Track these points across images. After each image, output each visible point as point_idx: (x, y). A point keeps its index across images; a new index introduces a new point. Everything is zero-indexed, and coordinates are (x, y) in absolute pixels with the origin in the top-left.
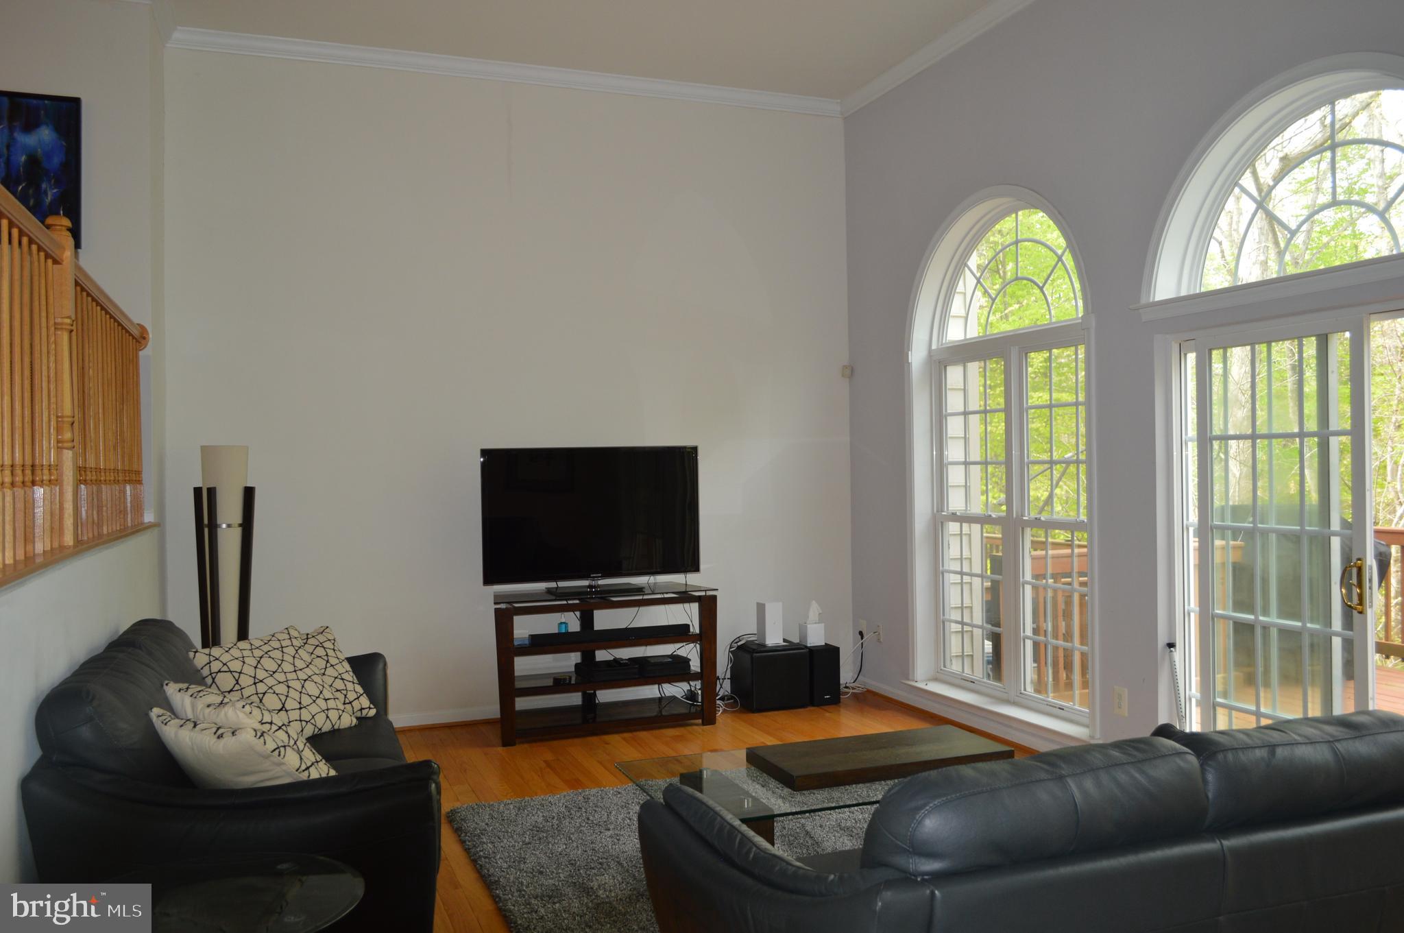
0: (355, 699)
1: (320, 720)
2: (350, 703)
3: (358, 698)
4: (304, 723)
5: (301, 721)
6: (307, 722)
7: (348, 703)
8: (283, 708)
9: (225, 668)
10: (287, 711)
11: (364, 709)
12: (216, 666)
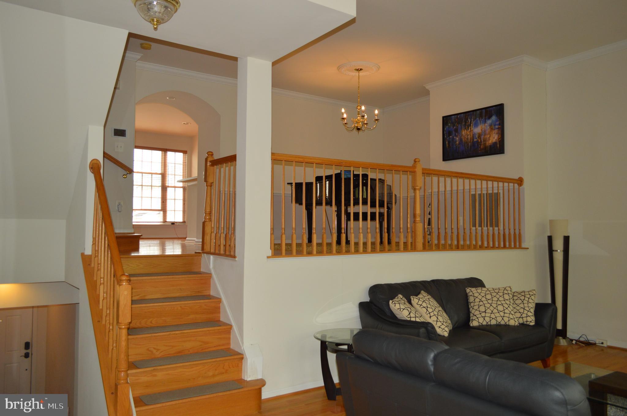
0: (525, 317)
1: (499, 319)
2: (522, 318)
3: (527, 317)
4: (491, 319)
5: (490, 317)
6: (493, 318)
7: (521, 318)
8: (485, 312)
9: (473, 295)
10: (486, 313)
11: (528, 321)
12: (471, 293)
